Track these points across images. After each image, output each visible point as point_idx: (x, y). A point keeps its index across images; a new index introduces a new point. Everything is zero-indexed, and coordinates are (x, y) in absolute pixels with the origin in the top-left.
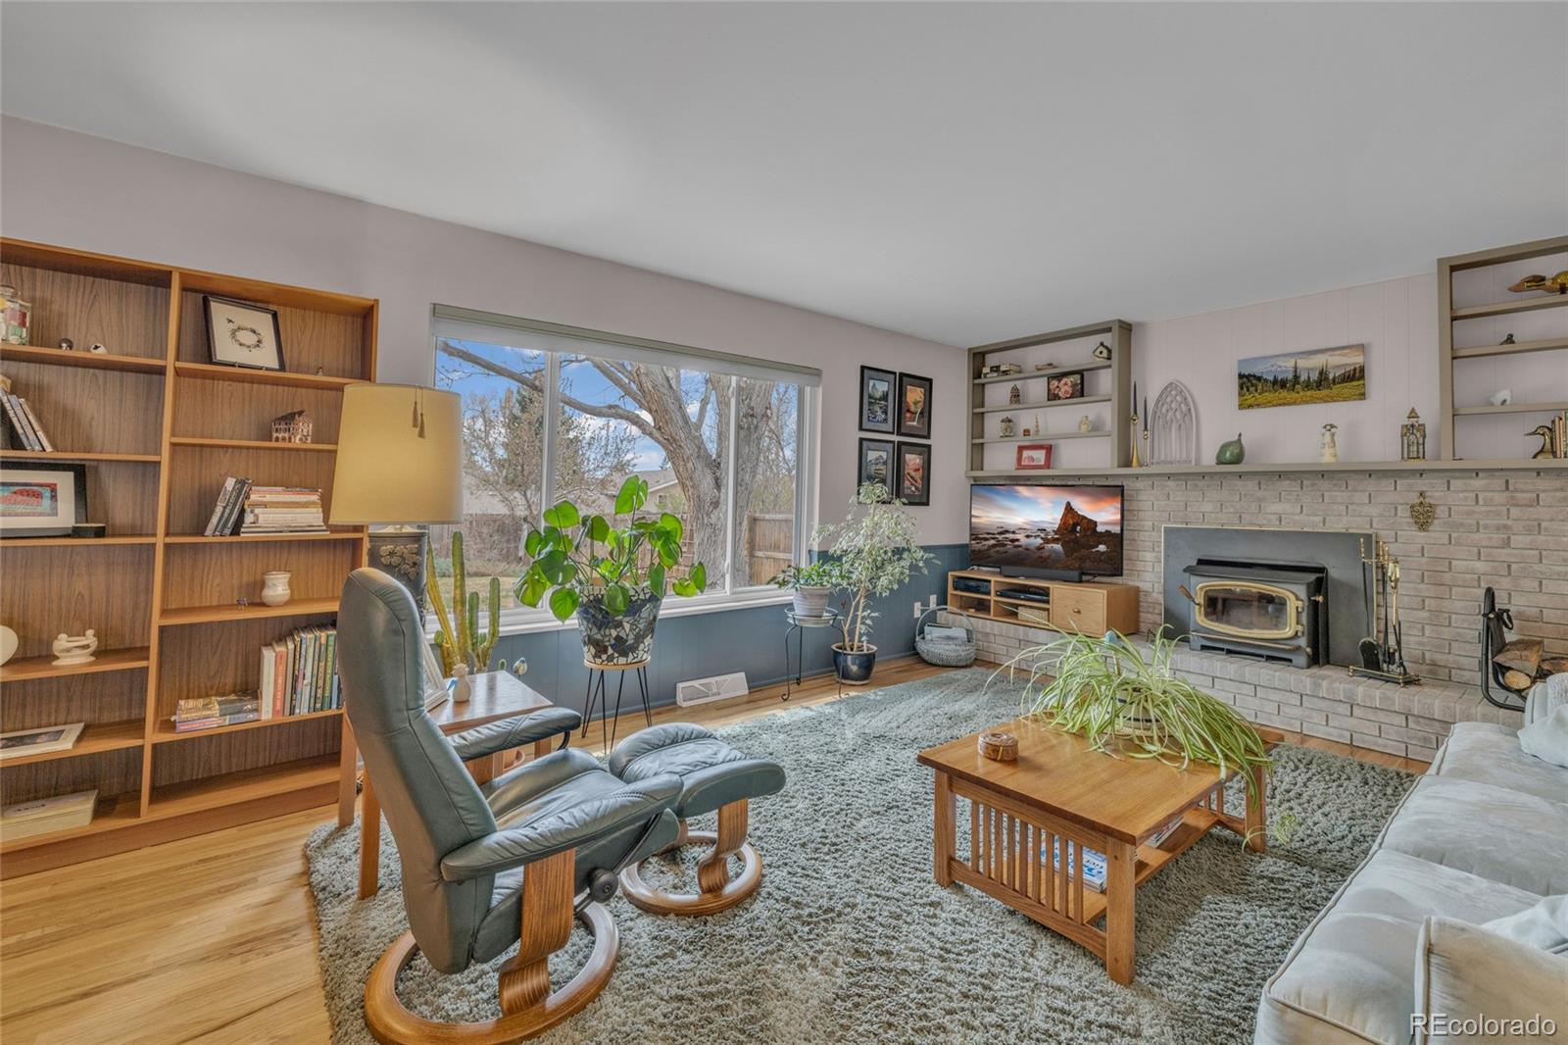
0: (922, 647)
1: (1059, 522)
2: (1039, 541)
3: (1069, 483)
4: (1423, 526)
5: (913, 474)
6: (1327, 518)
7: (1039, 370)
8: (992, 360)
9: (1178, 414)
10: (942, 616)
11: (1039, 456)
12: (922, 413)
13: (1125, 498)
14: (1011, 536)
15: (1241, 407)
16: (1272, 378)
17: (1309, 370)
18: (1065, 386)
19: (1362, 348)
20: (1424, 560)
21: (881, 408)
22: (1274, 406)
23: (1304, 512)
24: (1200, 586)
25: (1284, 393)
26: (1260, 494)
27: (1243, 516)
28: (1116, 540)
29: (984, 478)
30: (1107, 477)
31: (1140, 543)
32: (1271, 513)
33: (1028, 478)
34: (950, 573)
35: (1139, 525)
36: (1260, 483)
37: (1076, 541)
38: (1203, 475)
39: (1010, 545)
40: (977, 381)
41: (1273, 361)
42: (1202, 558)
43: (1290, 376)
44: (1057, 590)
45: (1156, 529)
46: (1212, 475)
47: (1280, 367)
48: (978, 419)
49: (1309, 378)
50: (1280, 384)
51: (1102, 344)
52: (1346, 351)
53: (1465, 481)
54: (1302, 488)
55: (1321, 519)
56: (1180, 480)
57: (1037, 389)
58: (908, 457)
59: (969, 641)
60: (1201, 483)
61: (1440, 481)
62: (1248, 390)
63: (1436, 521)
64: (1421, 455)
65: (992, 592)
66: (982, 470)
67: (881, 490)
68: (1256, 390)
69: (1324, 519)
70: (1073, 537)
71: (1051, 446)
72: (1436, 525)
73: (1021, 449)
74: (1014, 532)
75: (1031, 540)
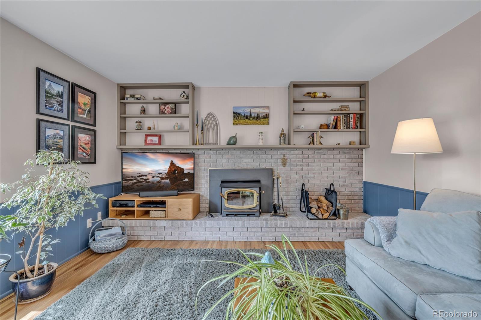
0: (93, 246)
1: (168, 169)
2: (159, 179)
3: (170, 152)
4: (284, 166)
5: (84, 146)
6: (261, 164)
7: (154, 99)
8: (129, 92)
9: (212, 125)
10: (106, 222)
11: (156, 139)
12: (89, 111)
13: (195, 158)
14: (145, 177)
15: (234, 124)
16: (243, 115)
17: (254, 113)
18: (168, 109)
19: (268, 107)
20: (284, 176)
21: (57, 102)
22: (244, 125)
23: (254, 162)
24: (226, 191)
25: (247, 120)
26: (241, 156)
27: (236, 164)
28: (191, 176)
29: (127, 149)
30: (186, 149)
31: (200, 176)
32: (244, 163)
33: (150, 149)
34: (110, 199)
35: (199, 169)
36: (241, 152)
37: (175, 178)
38: (223, 149)
39: (144, 182)
40: (122, 101)
41: (244, 109)
42: (223, 180)
43: (249, 115)
44: (170, 201)
45: (206, 170)
46: (226, 148)
47: (246, 111)
48: (123, 119)
49: (254, 116)
50: (246, 117)
51: (184, 92)
52: (264, 108)
53: (294, 151)
54: (253, 154)
55: (259, 164)
56: (214, 151)
57: (153, 109)
58: (80, 135)
59: (123, 234)
60: (222, 152)
61: (288, 151)
62: (236, 118)
63: (287, 164)
64: (285, 143)
65: (136, 206)
66: (125, 145)
67: (61, 156)
68: (239, 119)
69: (260, 164)
70: (174, 176)
71: (161, 135)
72: (287, 165)
73: (146, 136)
74: (146, 176)
75: (155, 179)
